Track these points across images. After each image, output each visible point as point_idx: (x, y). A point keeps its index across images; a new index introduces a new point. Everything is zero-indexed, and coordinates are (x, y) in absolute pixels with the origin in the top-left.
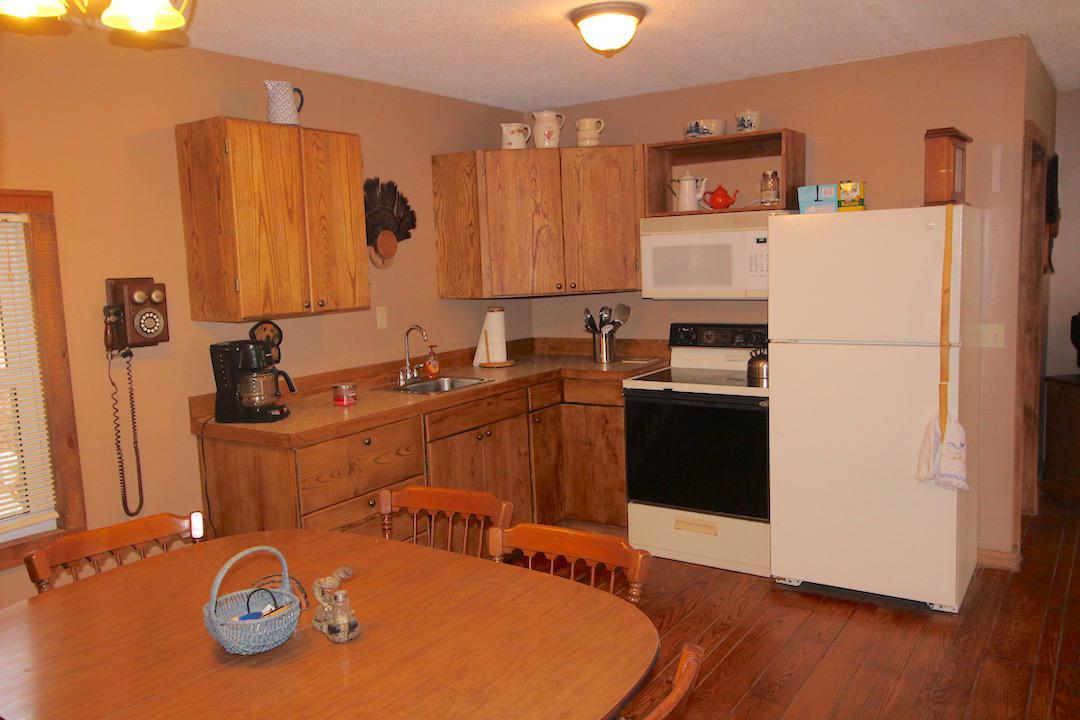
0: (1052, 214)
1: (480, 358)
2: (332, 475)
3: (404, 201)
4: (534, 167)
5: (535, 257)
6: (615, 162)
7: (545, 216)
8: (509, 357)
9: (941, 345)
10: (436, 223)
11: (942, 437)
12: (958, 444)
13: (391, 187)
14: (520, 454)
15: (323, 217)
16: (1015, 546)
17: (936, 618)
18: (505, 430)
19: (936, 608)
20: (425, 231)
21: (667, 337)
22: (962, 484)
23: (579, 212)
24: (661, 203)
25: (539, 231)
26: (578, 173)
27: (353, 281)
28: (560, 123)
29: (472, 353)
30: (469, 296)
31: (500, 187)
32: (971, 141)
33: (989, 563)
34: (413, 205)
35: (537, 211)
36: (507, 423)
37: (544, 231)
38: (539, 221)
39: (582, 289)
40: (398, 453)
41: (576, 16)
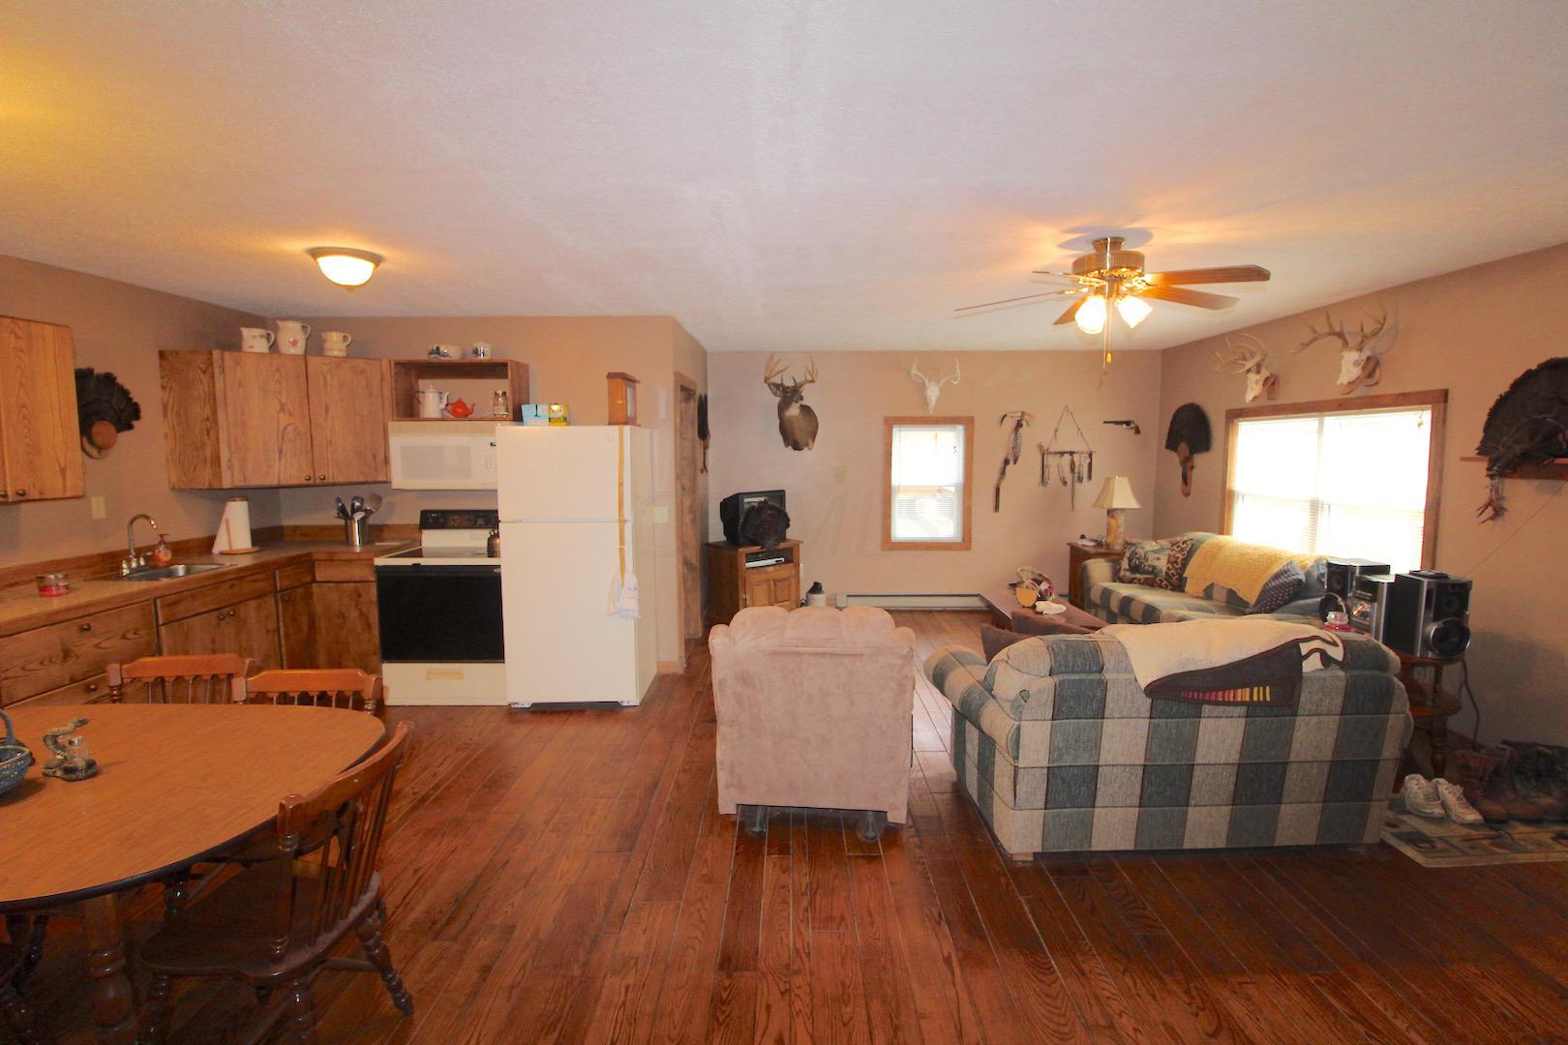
0: (703, 432)
1: (220, 545)
2: (41, 663)
3: (125, 393)
4: (278, 370)
5: (280, 452)
6: (362, 372)
7: (291, 414)
8: (254, 542)
9: (620, 521)
10: (165, 415)
11: (623, 584)
12: (632, 587)
13: (109, 378)
14: (268, 631)
15: (23, 406)
16: (681, 657)
17: (625, 710)
18: (250, 610)
19: (625, 704)
20: (152, 425)
21: (418, 522)
22: (636, 614)
23: (327, 412)
24: (409, 409)
25: (285, 429)
26: (325, 379)
27: (63, 471)
28: (305, 332)
29: (211, 541)
30: (206, 486)
31: (240, 385)
32: (639, 382)
33: (665, 671)
34: (136, 397)
35: (282, 409)
36: (253, 604)
37: (290, 428)
38: (284, 419)
39: (331, 480)
40: (124, 637)
41: (316, 253)
